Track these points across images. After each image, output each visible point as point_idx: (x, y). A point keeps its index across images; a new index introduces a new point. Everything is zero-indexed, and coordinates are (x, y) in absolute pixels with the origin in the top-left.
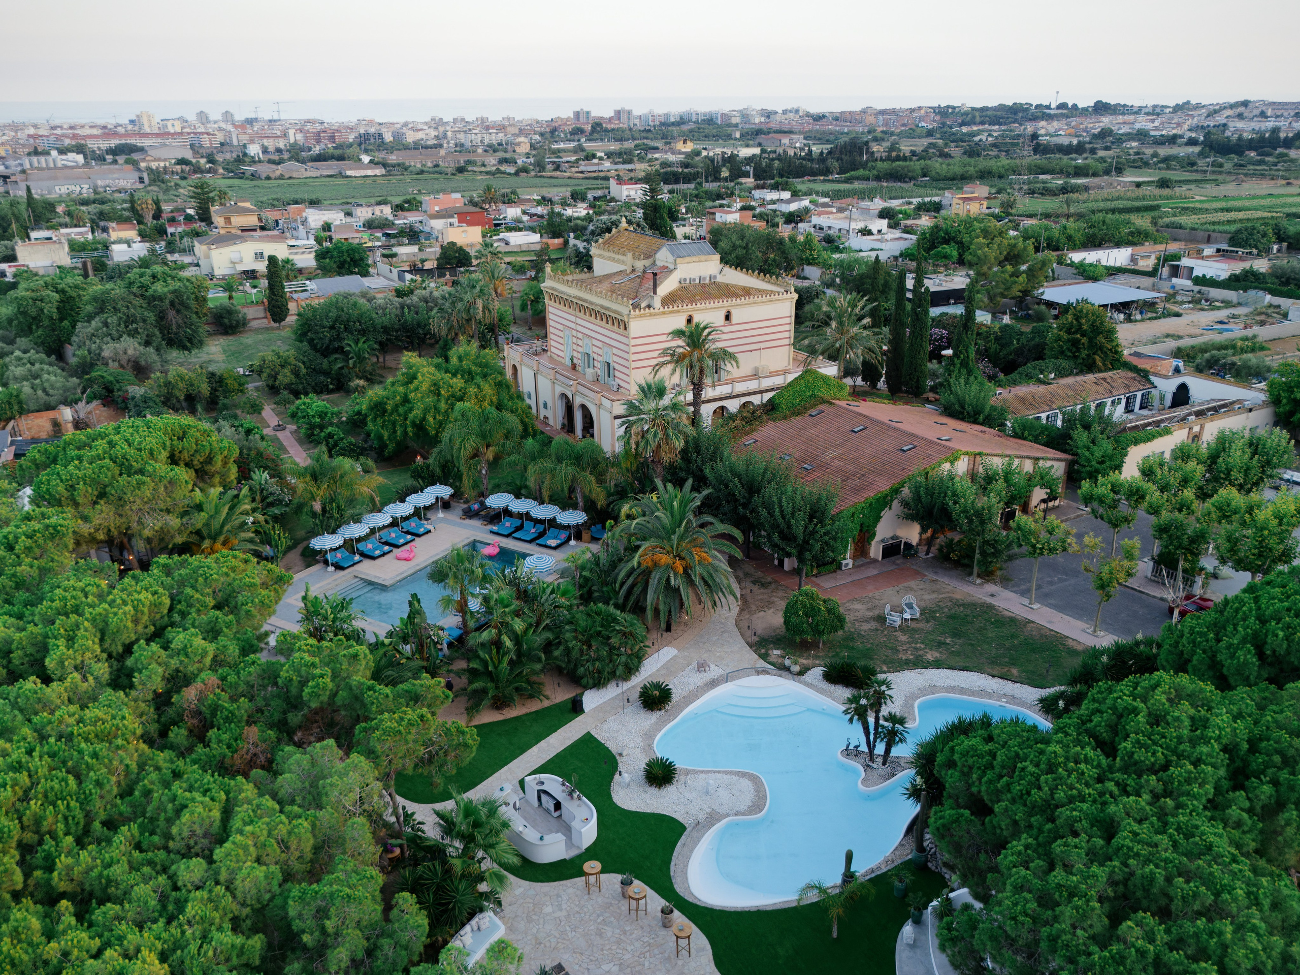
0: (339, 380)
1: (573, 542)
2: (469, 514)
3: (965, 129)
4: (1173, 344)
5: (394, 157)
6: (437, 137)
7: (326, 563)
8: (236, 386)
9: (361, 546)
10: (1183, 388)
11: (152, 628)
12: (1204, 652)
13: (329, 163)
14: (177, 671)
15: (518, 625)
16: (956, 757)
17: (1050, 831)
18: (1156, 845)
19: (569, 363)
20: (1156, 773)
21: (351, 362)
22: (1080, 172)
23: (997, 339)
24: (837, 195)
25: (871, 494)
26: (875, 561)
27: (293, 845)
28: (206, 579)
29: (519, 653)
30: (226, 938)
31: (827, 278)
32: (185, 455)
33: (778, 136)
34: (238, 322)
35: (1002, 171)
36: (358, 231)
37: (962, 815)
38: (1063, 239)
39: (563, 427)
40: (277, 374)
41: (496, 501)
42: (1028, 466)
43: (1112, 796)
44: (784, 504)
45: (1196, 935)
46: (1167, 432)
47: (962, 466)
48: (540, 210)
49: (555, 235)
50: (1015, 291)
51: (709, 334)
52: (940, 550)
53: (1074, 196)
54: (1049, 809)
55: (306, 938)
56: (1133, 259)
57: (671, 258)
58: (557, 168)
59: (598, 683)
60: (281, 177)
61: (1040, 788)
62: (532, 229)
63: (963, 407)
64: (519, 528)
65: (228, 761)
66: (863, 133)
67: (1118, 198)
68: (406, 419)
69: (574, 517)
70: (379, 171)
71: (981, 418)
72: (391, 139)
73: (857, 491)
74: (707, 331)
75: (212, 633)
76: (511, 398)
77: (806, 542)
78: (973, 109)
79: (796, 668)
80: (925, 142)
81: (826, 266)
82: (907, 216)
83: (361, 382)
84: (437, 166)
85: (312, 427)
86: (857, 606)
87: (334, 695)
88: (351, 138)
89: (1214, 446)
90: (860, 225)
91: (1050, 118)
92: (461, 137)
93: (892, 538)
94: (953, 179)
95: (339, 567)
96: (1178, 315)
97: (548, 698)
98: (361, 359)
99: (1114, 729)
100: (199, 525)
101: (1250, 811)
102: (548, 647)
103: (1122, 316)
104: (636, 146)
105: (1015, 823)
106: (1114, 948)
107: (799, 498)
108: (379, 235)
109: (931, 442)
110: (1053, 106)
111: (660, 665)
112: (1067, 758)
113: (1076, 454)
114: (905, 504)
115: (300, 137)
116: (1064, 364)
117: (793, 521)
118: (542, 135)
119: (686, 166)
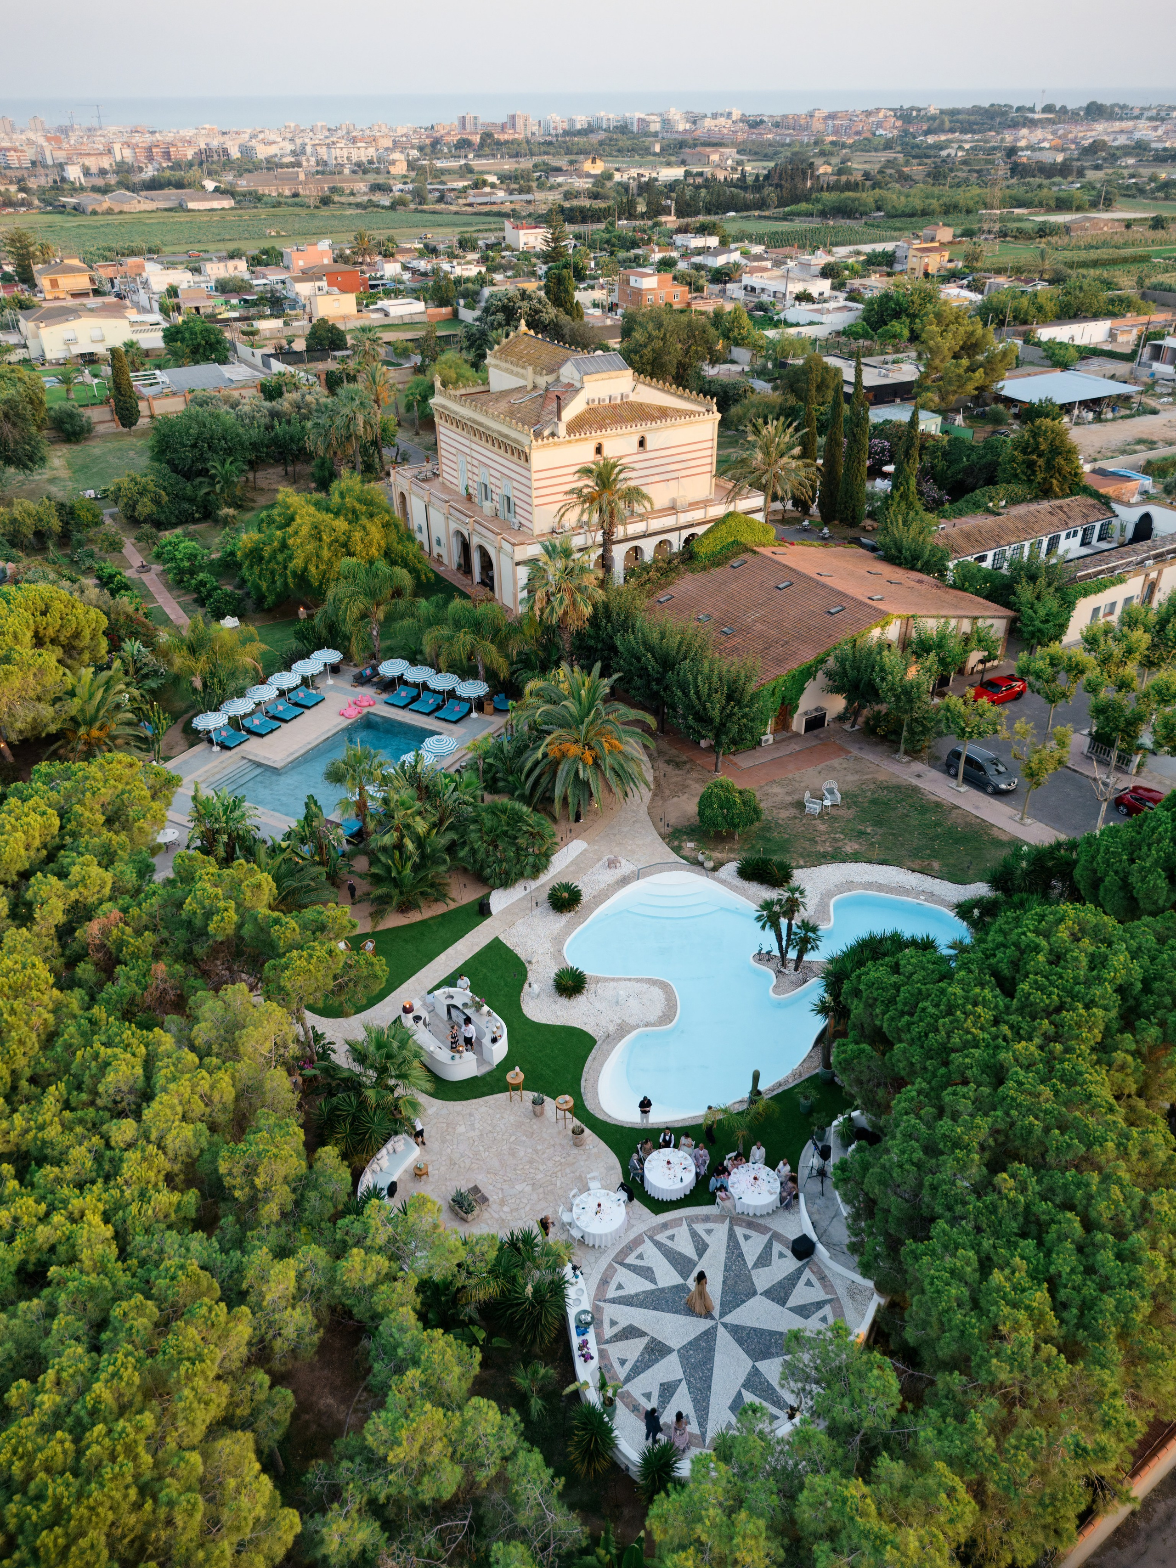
0: (205, 507)
1: (474, 715)
2: (361, 680)
3: (931, 140)
4: (1143, 456)
5: (244, 183)
6: (294, 153)
7: (210, 741)
8: (90, 518)
9: (247, 723)
10: (1146, 518)
11: (45, 852)
12: (1116, 873)
13: (166, 191)
14: (77, 901)
15: (421, 827)
16: (862, 987)
17: (943, 1076)
18: (1039, 1095)
19: (464, 493)
20: (1049, 1015)
21: (218, 486)
22: (1063, 205)
23: (945, 454)
24: (774, 241)
25: (794, 666)
26: (797, 735)
27: (216, 1097)
28: (94, 794)
29: (423, 856)
30: (165, 1198)
31: (760, 361)
32: (51, 632)
33: (708, 150)
34: (82, 427)
35: (971, 203)
36: (209, 297)
37: (863, 1051)
38: (1033, 311)
39: (459, 566)
40: (136, 502)
41: (390, 668)
42: (966, 626)
43: (1005, 1039)
44: (700, 683)
45: (1065, 1186)
46: (1121, 580)
47: (893, 632)
48: (423, 265)
49: (443, 302)
50: (970, 388)
51: (621, 471)
52: (867, 723)
53: (1054, 240)
54: (944, 1053)
55: (237, 1193)
56: (1112, 335)
57: (577, 376)
58: (441, 199)
59: (506, 881)
60: (109, 212)
61: (937, 1030)
62: (416, 294)
63: (900, 552)
64: (414, 700)
65: (138, 999)
66: (808, 145)
67: (1105, 244)
68: (286, 568)
69: (474, 689)
70: (227, 203)
71: (919, 565)
72: (239, 155)
73: (779, 661)
74: (617, 470)
75: (107, 858)
76: (400, 540)
77: (723, 725)
78: (942, 112)
79: (710, 864)
80: (884, 156)
81: (756, 347)
82: (855, 274)
83: (231, 511)
84: (296, 195)
85: (181, 571)
86: (776, 789)
87: (240, 926)
88: (190, 154)
89: (1164, 609)
90: (797, 288)
91: (1032, 124)
92: (323, 152)
93: (816, 710)
94: (912, 215)
95: (225, 747)
96: (1154, 412)
97: (453, 900)
98: (228, 482)
99: (1016, 965)
100: (73, 712)
101: (1136, 1054)
102: (451, 848)
103: (1091, 415)
104: (535, 166)
105: (912, 1064)
106: (988, 1199)
107: (715, 679)
108: (234, 301)
109: (861, 603)
110: (1038, 108)
111: (569, 860)
112: (966, 998)
113: (1018, 611)
114: (829, 675)
115: (128, 154)
116: (1017, 489)
117: (708, 705)
118: (421, 149)
119: (595, 196)
